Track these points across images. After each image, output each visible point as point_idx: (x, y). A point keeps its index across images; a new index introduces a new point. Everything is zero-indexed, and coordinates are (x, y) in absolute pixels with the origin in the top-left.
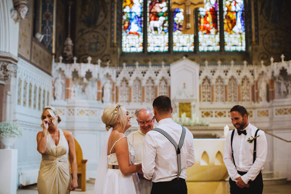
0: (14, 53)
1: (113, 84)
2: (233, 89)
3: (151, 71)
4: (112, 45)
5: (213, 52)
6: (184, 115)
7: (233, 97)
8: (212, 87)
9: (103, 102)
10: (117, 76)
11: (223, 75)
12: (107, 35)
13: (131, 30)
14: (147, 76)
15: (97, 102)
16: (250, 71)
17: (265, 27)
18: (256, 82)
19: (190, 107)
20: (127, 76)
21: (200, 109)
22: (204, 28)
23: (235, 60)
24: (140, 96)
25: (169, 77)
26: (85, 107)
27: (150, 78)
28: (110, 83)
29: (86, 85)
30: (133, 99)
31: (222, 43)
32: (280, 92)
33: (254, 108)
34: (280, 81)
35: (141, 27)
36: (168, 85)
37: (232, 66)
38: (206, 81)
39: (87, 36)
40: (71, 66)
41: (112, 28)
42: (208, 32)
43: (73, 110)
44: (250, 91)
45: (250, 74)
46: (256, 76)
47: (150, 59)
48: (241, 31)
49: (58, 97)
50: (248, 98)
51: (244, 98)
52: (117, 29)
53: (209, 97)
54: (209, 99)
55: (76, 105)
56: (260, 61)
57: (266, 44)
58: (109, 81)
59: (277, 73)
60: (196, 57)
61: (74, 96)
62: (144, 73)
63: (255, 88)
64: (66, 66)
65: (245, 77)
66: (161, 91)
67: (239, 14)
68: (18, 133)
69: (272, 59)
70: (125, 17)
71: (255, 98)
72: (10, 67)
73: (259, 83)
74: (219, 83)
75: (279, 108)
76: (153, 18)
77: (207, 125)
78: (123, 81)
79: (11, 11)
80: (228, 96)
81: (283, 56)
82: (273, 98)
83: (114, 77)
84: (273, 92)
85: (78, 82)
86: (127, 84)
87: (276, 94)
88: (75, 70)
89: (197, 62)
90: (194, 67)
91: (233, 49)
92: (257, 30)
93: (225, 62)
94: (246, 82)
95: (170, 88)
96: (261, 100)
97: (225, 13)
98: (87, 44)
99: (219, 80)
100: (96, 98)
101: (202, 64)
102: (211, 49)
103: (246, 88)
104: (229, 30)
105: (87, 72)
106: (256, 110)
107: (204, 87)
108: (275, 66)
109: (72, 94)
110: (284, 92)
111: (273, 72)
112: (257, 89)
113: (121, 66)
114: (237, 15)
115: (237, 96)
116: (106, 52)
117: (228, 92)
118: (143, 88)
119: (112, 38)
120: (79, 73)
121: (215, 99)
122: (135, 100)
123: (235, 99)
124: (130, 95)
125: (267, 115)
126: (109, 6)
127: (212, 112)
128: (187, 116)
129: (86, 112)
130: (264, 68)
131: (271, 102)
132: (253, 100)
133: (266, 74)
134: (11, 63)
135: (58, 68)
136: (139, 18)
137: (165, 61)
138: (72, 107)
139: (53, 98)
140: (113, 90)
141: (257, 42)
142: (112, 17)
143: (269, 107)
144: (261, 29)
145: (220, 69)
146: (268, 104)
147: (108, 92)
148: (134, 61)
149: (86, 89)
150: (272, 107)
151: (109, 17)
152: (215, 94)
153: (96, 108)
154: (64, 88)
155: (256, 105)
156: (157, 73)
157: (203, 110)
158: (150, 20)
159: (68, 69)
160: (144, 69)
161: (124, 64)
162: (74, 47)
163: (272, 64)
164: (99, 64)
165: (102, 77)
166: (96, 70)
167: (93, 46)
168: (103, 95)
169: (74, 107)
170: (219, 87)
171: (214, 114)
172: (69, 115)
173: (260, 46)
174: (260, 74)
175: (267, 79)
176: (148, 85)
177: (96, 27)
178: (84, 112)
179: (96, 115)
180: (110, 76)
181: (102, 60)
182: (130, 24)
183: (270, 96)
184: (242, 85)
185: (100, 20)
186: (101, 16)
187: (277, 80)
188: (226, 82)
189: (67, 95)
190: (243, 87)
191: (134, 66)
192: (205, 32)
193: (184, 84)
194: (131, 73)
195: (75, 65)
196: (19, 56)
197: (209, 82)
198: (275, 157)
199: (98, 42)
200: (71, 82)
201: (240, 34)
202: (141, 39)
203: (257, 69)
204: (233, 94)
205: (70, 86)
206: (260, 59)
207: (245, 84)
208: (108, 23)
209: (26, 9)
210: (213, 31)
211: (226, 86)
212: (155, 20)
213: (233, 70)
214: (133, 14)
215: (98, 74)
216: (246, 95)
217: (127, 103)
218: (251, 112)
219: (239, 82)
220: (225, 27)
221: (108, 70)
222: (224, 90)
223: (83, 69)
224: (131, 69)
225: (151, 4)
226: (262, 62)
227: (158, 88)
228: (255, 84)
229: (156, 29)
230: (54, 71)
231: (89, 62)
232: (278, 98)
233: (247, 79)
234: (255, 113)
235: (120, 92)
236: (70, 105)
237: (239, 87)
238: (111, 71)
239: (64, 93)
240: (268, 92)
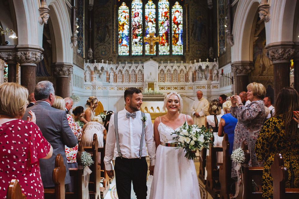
0: (72, 63)
1: (114, 73)
2: (175, 75)
3: (134, 66)
4: (113, 52)
5: (166, 55)
6: (150, 89)
7: (175, 80)
8: (165, 74)
9: (109, 82)
10: (116, 69)
12: (110, 47)
13: (123, 44)
14: (132, 69)
15: (106, 82)
16: (185, 66)
17: (193, 43)
18: (188, 72)
19: (153, 85)
20: (121, 69)
21: (159, 86)
22: (162, 43)
23: (177, 60)
24: (128, 79)
25: (143, 70)
26: (101, 85)
27: (133, 70)
28: (113, 73)
29: (100, 74)
30: (124, 81)
31: (171, 51)
32: (199, 78)
33: (186, 85)
34: (199, 72)
35: (128, 42)
36: (142, 73)
37: (175, 63)
38: (162, 71)
39: (100, 47)
40: (93, 64)
41: (113, 43)
42: (164, 45)
43: (95, 87)
44: (184, 77)
45: (185, 68)
46: (188, 69)
47: (133, 60)
48: (181, 44)
49: (87, 81)
50: (183, 80)
51: (181, 80)
52: (116, 44)
53: (163, 79)
54: (163, 81)
55: (97, 84)
56: (190, 61)
57: (193, 52)
58: (112, 72)
59: (197, 68)
60: (157, 58)
61: (95, 80)
62: (130, 67)
63: (187, 74)
64: (91, 64)
65: (182, 69)
66: (139, 76)
67: (180, 35)
68: (79, 99)
69: (195, 61)
70: (119, 37)
71: (187, 80)
72: (71, 70)
73: (189, 73)
74: (169, 72)
75: (198, 86)
76: (134, 37)
77: (162, 94)
78: (119, 71)
79: (70, 43)
80: (173, 79)
81: (200, 60)
82: (195, 80)
83: (114, 69)
84: (196, 77)
85: (96, 72)
86: (121, 73)
87: (197, 78)
88: (95, 66)
89: (158, 62)
90: (156, 64)
91: (177, 54)
92: (189, 45)
93: (172, 61)
94: (182, 72)
95: (143, 75)
96: (190, 81)
97: (173, 34)
98: (100, 52)
99: (169, 71)
100: (106, 80)
101: (160, 63)
102: (165, 54)
103: (182, 75)
104: (174, 44)
105: (101, 68)
106: (187, 86)
107: (161, 75)
108: (196, 65)
109: (94, 78)
110: (201, 78)
111: (195, 68)
112: (188, 76)
113: (118, 63)
114: (179, 36)
116: (110, 56)
117: (173, 77)
118: (130, 75)
119: (113, 49)
120: (98, 68)
121: (166, 81)
123: (177, 81)
124: (123, 78)
125: (192, 89)
126: (111, 31)
128: (152, 90)
129: (102, 88)
130: (191, 65)
131: (194, 82)
132: (186, 81)
133: (192, 68)
134: (71, 67)
135: (87, 66)
136: (127, 37)
137: (141, 60)
138: (95, 85)
140: (114, 76)
141: (189, 51)
142: (113, 37)
143: (193, 85)
144: (191, 44)
145: (169, 65)
146: (193, 83)
147: (112, 77)
148: (125, 61)
149: (101, 76)
150: (195, 85)
151: (111, 37)
152: (166, 78)
153: (106, 85)
154: (90, 76)
155: (187, 83)
156: (137, 67)
157: (160, 86)
158: (133, 38)
159: (92, 66)
160: (130, 65)
161: (120, 63)
162: (93, 53)
163: (195, 63)
164: (107, 63)
165: (109, 69)
166: (106, 66)
167: (103, 53)
168: (109, 79)
169: (96, 85)
170: (169, 75)
171: (166, 88)
172: (93, 89)
173: (190, 53)
174: (189, 68)
175: (193, 71)
176: (132, 73)
177: (105, 43)
178: (101, 88)
179: (106, 89)
180: (113, 69)
181: (108, 61)
182: (122, 40)
183: (194, 80)
184: (180, 73)
185: (107, 39)
186: (107, 37)
187: (198, 71)
188: (172, 72)
189: (92, 79)
190: (181, 75)
192: (162, 45)
193: (151, 73)
194: (123, 67)
195: (96, 64)
196: (74, 64)
197: (164, 72)
199: (106, 51)
200: (93, 72)
201: (181, 46)
202: (128, 48)
203: (188, 65)
204: (175, 78)
205: (93, 75)
206: (190, 60)
207: (182, 73)
208: (111, 40)
209: (77, 42)
210: (166, 44)
211: (172, 74)
212: (136, 38)
213: (176, 66)
214: (124, 35)
215: (107, 68)
216: (182, 79)
217: (121, 83)
218: (185, 87)
219: (179, 72)
220: (173, 42)
222: (171, 76)
223: (100, 66)
224: (123, 65)
225: (133, 29)
226: (191, 62)
227: (137, 75)
228: (187, 73)
229: (136, 43)
230: (85, 67)
231: (103, 62)
232: (198, 81)
233: (183, 70)
234: (186, 88)
235: (118, 77)
236: (94, 84)
237: (179, 74)
238: (113, 66)
239: (90, 78)
240: (193, 77)
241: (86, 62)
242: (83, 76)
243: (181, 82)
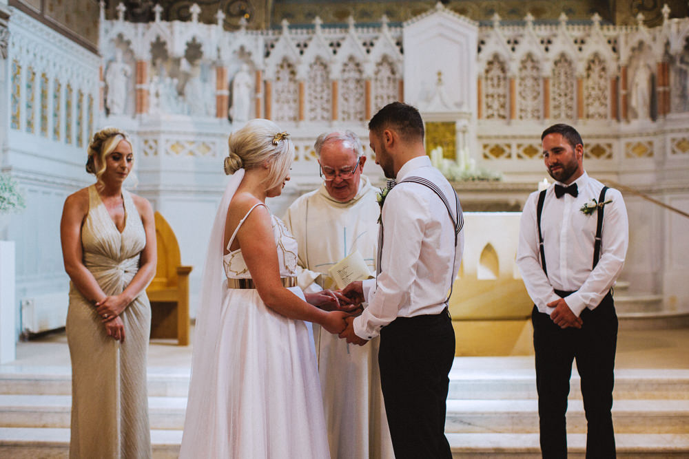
1: (257, 74)
2: (563, 86)
3: (353, 39)
6: (438, 152)
7: (563, 108)
8: (511, 81)
9: (230, 120)
10: (267, 54)
11: (538, 51)
14: (343, 53)
15: (217, 120)
16: (609, 42)
18: (624, 70)
19: (454, 132)
20: (293, 54)
21: (480, 137)
23: (569, 12)
24: (326, 106)
25: (400, 56)
26: (185, 133)
27: (351, 58)
28: (250, 73)
29: (187, 77)
30: (307, 114)
34: (684, 67)
36: (398, 76)
37: (563, 27)
38: (496, 65)
40: (149, 28)
43: (156, 141)
44: (608, 93)
45: (609, 47)
46: (625, 53)
47: (350, 9)
49: (115, 109)
50: (602, 110)
51: (592, 110)
53: (503, 106)
54: (502, 112)
55: (163, 128)
56: (635, 15)
58: (245, 67)
59: (677, 47)
60: (470, 5)
61: (158, 105)
62: (336, 46)
63: (621, 80)
64: (136, 28)
65: (596, 55)
66: (380, 91)
68: (13, 199)
69: (666, 10)
71: (621, 109)
73: (630, 72)
75: (679, 136)
77: (497, 180)
78: (282, 66)
80: (552, 103)
82: (666, 110)
83: (258, 57)
84: (667, 95)
85: (166, 68)
86: (293, 73)
87: (675, 101)
88: (158, 38)
89: (473, 18)
90: (467, 30)
93: (544, 16)
94: (596, 68)
95: (402, 83)
96: (636, 116)
99: (529, 64)
100: (213, 111)
101: (484, 23)
103: (597, 85)
105: (188, 44)
106: (623, 141)
107: (489, 82)
108: (674, 28)
111: (667, 44)
112: (625, 87)
113: (277, 27)
115: (574, 104)
117: (551, 95)
118: (334, 84)
120: (169, 47)
121: (517, 113)
122: (312, 115)
123: (570, 113)
124: (300, 102)
125: (651, 154)
127: (509, 146)
128: (445, 156)
129: (189, 147)
130: (644, 33)
131: (660, 120)
132: (616, 115)
133: (650, 48)
135: (114, 33)
137: (390, 14)
138: (152, 133)
139: (103, 111)
140: (257, 90)
143: (655, 134)
145: (531, 36)
146: (652, 126)
147: (243, 95)
148: (311, 15)
149: (188, 89)
150: (664, 132)
152: (518, 99)
153: (214, 135)
154: (131, 87)
155: (623, 127)
156: (369, 45)
157: (486, 142)
159: (141, 37)
160: (335, 34)
161: (285, 23)
163: (666, 22)
164: (220, 22)
165: (227, 56)
166: (213, 37)
168: (230, 104)
169: (158, 133)
170: (529, 82)
171: (514, 151)
172: (146, 153)
174: (633, 49)
175: (652, 62)
176: (346, 75)
178: (183, 147)
179: (214, 155)
180: (250, 54)
181: (229, 14)
183: (658, 105)
184: (588, 76)
187: (678, 64)
188: (547, 69)
189: (139, 103)
190: (590, 83)
191: (311, 27)
193: (439, 74)
194: (302, 47)
195: (159, 27)
197: (503, 70)
198: (667, 260)
200: (148, 69)
203: (627, 35)
204: (562, 100)
205: (147, 79)
206: (635, 10)
207: (595, 75)
211: (546, 81)
213: (564, 37)
215: (218, 50)
216: (597, 104)
217: (293, 123)
218: (610, 146)
219: (580, 68)
221: (243, 38)
222: (541, 89)
223: (179, 35)
224: (301, 35)
226: (640, 17)
227: (373, 85)
228: (620, 75)
230: (103, 43)
231: (195, 17)
232: (679, 111)
233: (601, 62)
234: (619, 148)
235: (274, 96)
236: (149, 129)
237: (579, 82)
238: (252, 41)
239: (132, 98)
240: (653, 95)
241: (112, 16)
242: (93, 87)
243: (590, 121)
